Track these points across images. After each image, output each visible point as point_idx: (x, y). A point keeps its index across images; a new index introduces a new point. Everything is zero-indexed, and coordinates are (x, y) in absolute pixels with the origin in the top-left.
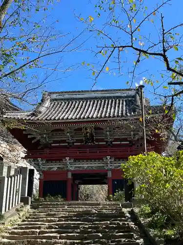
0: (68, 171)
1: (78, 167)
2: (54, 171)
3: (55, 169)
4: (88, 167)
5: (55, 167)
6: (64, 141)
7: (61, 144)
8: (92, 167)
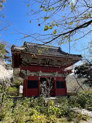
0: (39, 76)
1: (43, 75)
2: (32, 76)
3: (33, 75)
4: (47, 75)
5: (33, 74)
6: (36, 63)
7: (35, 64)
8: (48, 75)
